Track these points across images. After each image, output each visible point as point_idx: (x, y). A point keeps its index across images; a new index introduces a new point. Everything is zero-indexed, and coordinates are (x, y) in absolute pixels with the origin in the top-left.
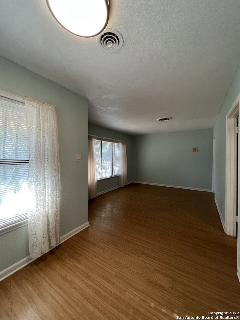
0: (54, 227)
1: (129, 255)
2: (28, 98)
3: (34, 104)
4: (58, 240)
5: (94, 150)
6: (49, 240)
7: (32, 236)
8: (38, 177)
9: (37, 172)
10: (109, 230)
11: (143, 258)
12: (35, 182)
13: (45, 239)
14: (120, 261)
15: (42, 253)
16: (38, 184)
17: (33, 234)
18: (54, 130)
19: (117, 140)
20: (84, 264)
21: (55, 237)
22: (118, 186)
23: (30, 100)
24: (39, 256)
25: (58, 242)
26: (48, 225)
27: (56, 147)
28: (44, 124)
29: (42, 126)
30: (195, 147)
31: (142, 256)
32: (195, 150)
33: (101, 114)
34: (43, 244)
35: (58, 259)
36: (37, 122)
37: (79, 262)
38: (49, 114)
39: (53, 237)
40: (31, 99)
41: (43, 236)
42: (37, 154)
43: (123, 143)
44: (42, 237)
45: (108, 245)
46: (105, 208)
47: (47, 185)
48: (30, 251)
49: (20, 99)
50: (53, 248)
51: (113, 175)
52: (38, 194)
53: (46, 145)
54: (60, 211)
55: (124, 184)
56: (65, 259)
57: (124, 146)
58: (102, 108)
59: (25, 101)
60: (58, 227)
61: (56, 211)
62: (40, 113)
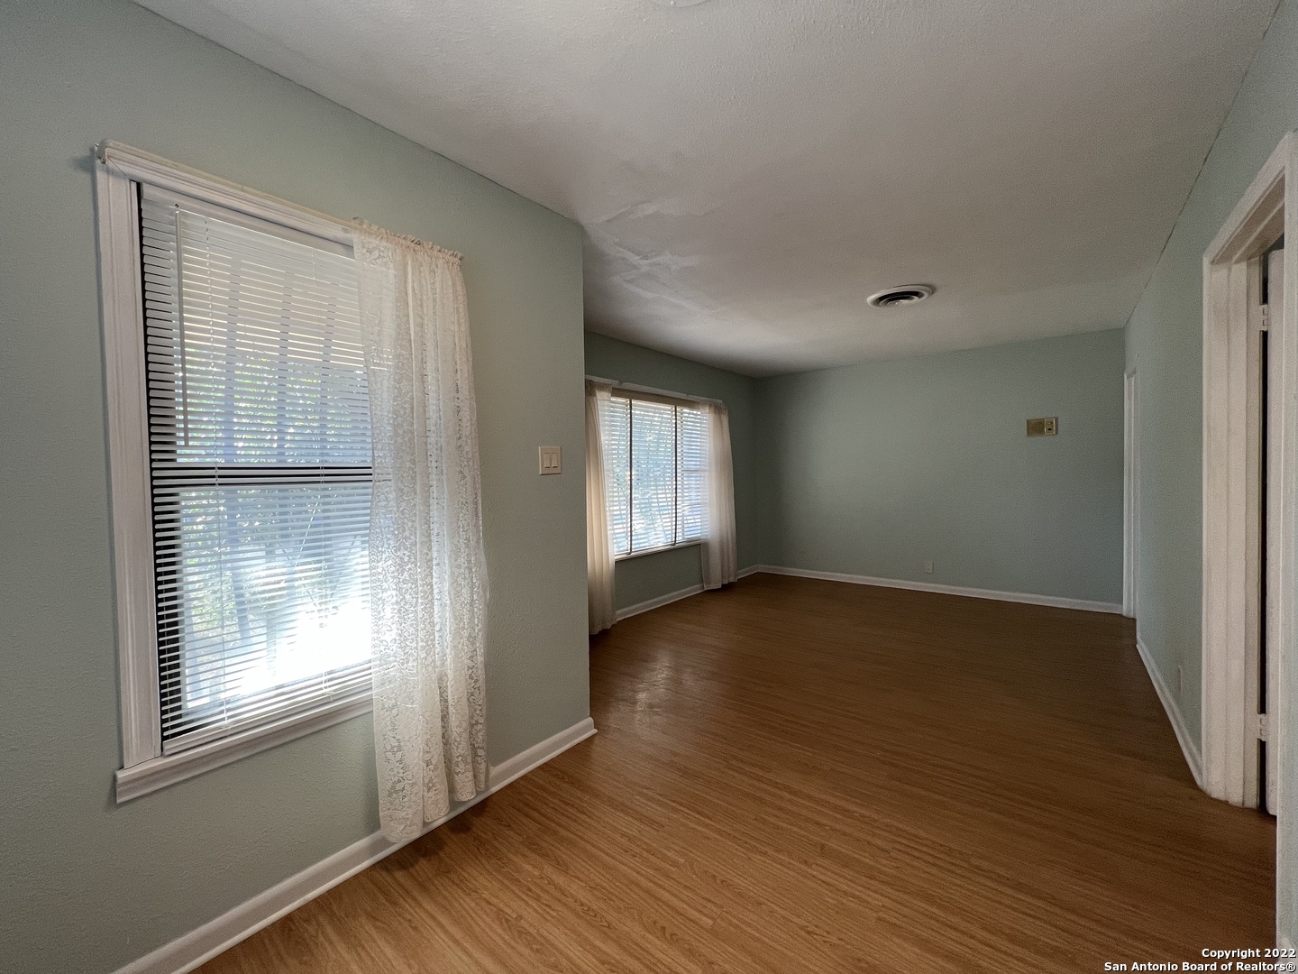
0: (465, 725)
1: (765, 854)
2: (365, 226)
3: (385, 247)
4: (482, 778)
5: (603, 438)
6: (450, 775)
7: (389, 755)
8: (404, 531)
9: (402, 512)
10: (675, 754)
11: (824, 871)
12: (396, 551)
13: (436, 769)
14: (728, 876)
15: (425, 824)
16: (406, 559)
17: (393, 747)
18: (458, 348)
19: (691, 398)
20: (581, 876)
21: (470, 767)
22: (698, 586)
23: (370, 234)
24: (416, 835)
25: (483, 786)
26: (444, 718)
27: (466, 414)
28: (422, 325)
29: (415, 332)
30: (1038, 415)
31: (820, 861)
32: (1036, 428)
33: (632, 288)
34: (429, 791)
35: (483, 852)
36: (398, 316)
37: (562, 867)
38: (438, 285)
39: (462, 766)
40: (374, 228)
41: (427, 757)
42: (399, 440)
43: (717, 410)
44: (424, 761)
45: (675, 810)
46: (653, 670)
47: (438, 564)
48: (381, 814)
49: (335, 231)
50: (462, 809)
51: (679, 539)
52: (408, 597)
53: (432, 411)
54: (487, 665)
55: (723, 577)
56: (510, 856)
57: (721, 422)
58: (634, 259)
59: (354, 237)
60: (480, 727)
61: (471, 664)
62: (406, 282)
